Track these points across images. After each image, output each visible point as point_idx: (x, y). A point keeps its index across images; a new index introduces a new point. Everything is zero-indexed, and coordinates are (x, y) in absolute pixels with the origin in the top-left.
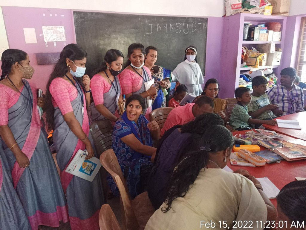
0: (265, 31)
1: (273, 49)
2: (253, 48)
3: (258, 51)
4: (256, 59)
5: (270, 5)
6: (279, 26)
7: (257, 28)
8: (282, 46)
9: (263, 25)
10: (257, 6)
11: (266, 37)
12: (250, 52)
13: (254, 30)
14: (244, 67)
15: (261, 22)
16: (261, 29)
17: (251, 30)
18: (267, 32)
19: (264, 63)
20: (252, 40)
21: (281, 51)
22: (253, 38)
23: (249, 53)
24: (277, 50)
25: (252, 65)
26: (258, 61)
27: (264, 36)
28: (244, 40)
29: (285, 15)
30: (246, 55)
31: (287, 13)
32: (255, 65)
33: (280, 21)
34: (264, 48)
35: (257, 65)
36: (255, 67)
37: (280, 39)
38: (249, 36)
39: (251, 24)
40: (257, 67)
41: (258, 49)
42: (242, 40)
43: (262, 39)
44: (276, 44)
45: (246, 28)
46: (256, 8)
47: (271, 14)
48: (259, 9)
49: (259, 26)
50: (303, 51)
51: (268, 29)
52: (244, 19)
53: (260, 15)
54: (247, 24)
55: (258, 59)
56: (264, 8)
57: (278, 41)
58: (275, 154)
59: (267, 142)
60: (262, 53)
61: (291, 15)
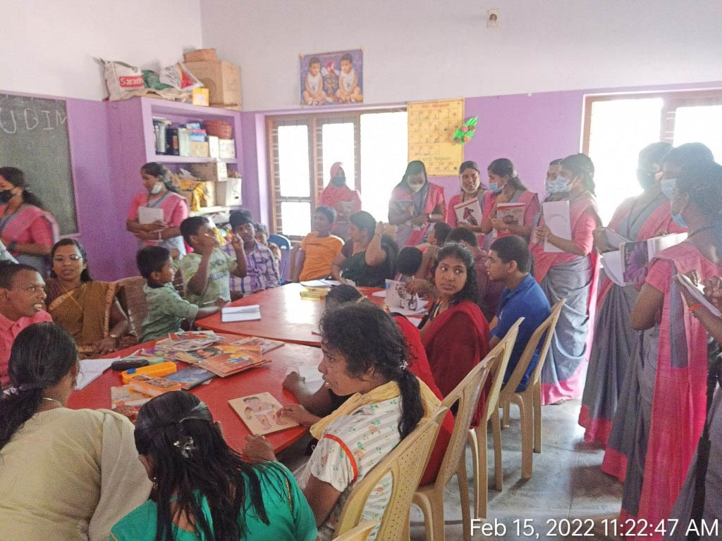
0: (202, 138)
1: (222, 173)
2: (182, 170)
3: (194, 176)
4: (190, 193)
5: (201, 88)
6: (229, 129)
7: (184, 130)
8: (240, 166)
9: (196, 126)
10: (176, 86)
11: (205, 150)
12: (178, 180)
13: (177, 134)
15: (193, 118)
16: (193, 134)
17: (171, 134)
19: (210, 200)
20: (176, 155)
21: (239, 177)
22: (178, 150)
23: (175, 180)
24: (230, 176)
26: (197, 198)
27: (202, 147)
28: (158, 153)
29: (235, 108)
31: (236, 105)
33: (229, 120)
34: (204, 171)
35: (196, 205)
37: (234, 155)
38: (168, 146)
39: (169, 122)
40: (197, 211)
41: (194, 174)
42: (154, 153)
43: (198, 153)
44: (227, 164)
45: (159, 128)
46: (173, 89)
47: (208, 105)
48: (180, 93)
49: (189, 126)
50: (277, 177)
51: (208, 133)
52: (150, 110)
53: (184, 104)
54: (160, 122)
55: (196, 193)
56: (191, 91)
57: (231, 159)
58: (203, 371)
59: (193, 352)
60: (202, 180)
61: (246, 110)
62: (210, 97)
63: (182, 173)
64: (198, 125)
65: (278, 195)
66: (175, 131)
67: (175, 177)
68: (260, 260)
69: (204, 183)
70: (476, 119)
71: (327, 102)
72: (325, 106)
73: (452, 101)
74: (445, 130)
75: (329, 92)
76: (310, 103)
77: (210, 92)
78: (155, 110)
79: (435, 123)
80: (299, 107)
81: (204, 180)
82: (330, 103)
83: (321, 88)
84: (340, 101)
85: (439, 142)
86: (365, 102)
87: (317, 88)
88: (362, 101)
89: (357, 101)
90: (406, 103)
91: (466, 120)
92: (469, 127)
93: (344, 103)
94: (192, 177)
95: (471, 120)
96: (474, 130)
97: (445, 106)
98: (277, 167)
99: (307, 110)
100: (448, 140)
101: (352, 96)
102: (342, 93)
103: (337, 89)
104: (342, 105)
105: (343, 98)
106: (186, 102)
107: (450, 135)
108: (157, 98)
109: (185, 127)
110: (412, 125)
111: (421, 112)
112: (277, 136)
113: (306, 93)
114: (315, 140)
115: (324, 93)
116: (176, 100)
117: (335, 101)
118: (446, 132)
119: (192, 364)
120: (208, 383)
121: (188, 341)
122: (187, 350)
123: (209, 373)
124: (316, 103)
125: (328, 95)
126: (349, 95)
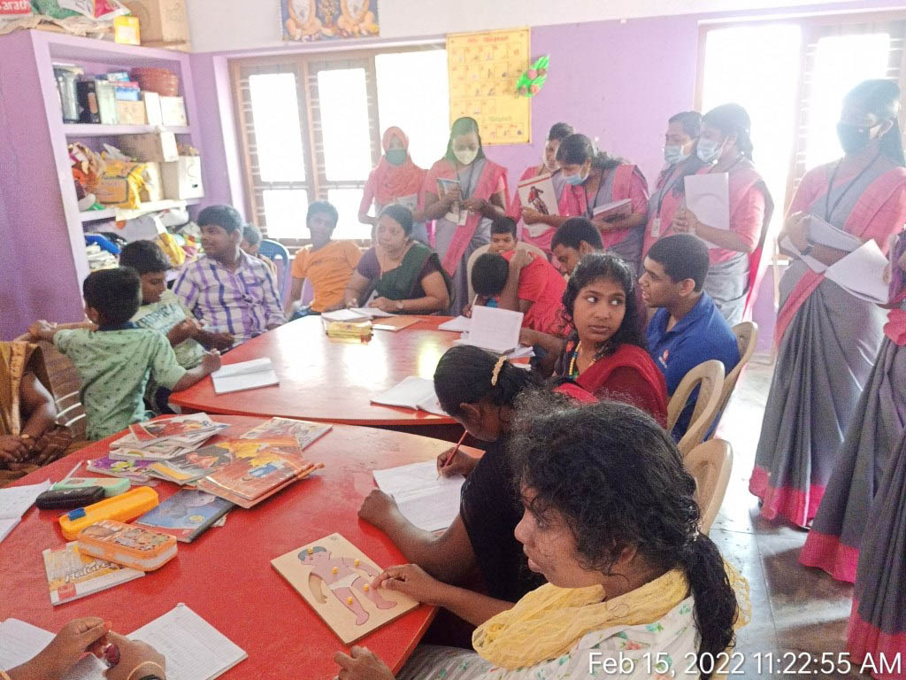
0: (133, 96)
1: (170, 149)
2: (106, 146)
3: (126, 154)
4: (122, 182)
5: (127, 15)
6: (174, 81)
7: (105, 82)
8: (196, 138)
9: (122, 77)
10: (86, 12)
11: (140, 113)
12: (102, 161)
13: (93, 90)
14: (91, 209)
15: (116, 64)
16: (119, 89)
17: (84, 90)
18: (141, 98)
19: (154, 190)
20: (96, 123)
21: (196, 155)
22: (98, 115)
23: (98, 162)
24: (182, 153)
25: (117, 203)
26: (134, 188)
27: (134, 110)
28: (66, 121)
29: (180, 47)
30: (89, 169)
31: (183, 42)
32: (127, 200)
33: (173, 67)
34: (140, 146)
35: (134, 199)
36: (129, 207)
37: (184, 120)
38: (82, 110)
39: (81, 72)
40: (136, 208)
41: (126, 151)
42: (61, 120)
43: (130, 119)
44: (176, 135)
45: (65, 80)
46: (83, 17)
47: (138, 43)
48: (94, 23)
49: (111, 77)
50: (253, 153)
51: (142, 87)
52: (48, 53)
53: (104, 42)
54: (66, 71)
55: (131, 180)
56: (111, 21)
57: (181, 127)
58: (207, 500)
59: (181, 460)
60: (139, 161)
61: (198, 50)
62: (141, 31)
63: (106, 151)
64: (126, 75)
65: (257, 179)
66: (90, 85)
67: (96, 156)
68: (253, 282)
69: (142, 166)
70: (548, 58)
71: (324, 35)
72: (321, 42)
73: (513, 32)
74: (504, 75)
75: (326, 19)
76: (298, 37)
77: (140, 24)
78: (56, 53)
79: (489, 65)
80: (280, 44)
81: (142, 160)
82: (329, 38)
83: (314, 13)
84: (345, 34)
85: (494, 94)
86: (383, 35)
87: (307, 13)
88: (377, 34)
89: (370, 34)
90: (444, 36)
91: (533, 61)
92: (538, 70)
93: (349, 36)
94: (123, 157)
95: (541, 59)
96: (545, 76)
97: (502, 39)
98: (251, 139)
99: (294, 48)
100: (507, 91)
101: (362, 25)
102: (346, 21)
103: (339, 16)
104: (347, 40)
105: (349, 30)
106: (103, 39)
107: (510, 83)
108: (59, 32)
109: (106, 79)
110: (454, 69)
111: (467, 50)
112: (248, 91)
113: (290, 23)
114: (308, 95)
115: (318, 22)
116: (88, 35)
117: (336, 34)
118: (504, 79)
119: (185, 485)
120: (221, 523)
121: (166, 438)
122: (168, 456)
123: (221, 502)
124: (307, 37)
125: (325, 25)
126: (357, 25)
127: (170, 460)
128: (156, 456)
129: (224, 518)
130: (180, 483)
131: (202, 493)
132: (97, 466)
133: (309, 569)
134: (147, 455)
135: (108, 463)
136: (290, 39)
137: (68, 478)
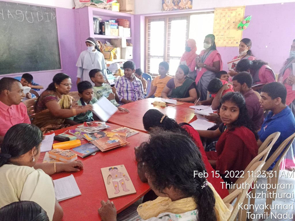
0: (116, 27)
1: (124, 44)
3: (112, 45)
4: (109, 53)
5: (116, 2)
6: (128, 23)
7: (107, 23)
8: (133, 41)
9: (113, 21)
10: (104, 2)
11: (117, 33)
12: (104, 46)
13: (104, 25)
15: (112, 17)
16: (112, 25)
17: (102, 25)
18: (118, 28)
19: (118, 55)
20: (104, 35)
21: (132, 46)
22: (104, 32)
24: (128, 45)
25: (107, 59)
26: (112, 55)
27: (115, 31)
28: (95, 34)
29: (131, 13)
30: (101, 48)
31: (131, 11)
32: (110, 58)
33: (129, 19)
34: (116, 43)
35: (112, 58)
36: (110, 60)
37: (130, 35)
38: (100, 31)
39: (100, 19)
40: (112, 61)
43: (114, 34)
44: (127, 40)
45: (96, 22)
47: (119, 11)
48: (106, 5)
50: (149, 46)
51: (119, 25)
52: (92, 13)
53: (109, 11)
54: (97, 19)
55: (112, 52)
56: (111, 4)
57: (129, 37)
58: (94, 147)
59: (92, 134)
60: (115, 47)
61: (137, 13)
62: (120, 7)
63: (107, 43)
65: (149, 55)
66: (103, 23)
68: (136, 85)
69: (115, 48)
70: (251, 17)
71: (174, 9)
72: (173, 11)
73: (239, 7)
74: (234, 22)
76: (166, 10)
77: (120, 5)
78: (95, 13)
79: (229, 19)
80: (161, 12)
82: (176, 10)
83: (172, 2)
84: (181, 8)
85: (230, 29)
86: (193, 9)
87: (170, 2)
88: (191, 8)
89: (189, 8)
90: (214, 9)
91: (245, 18)
92: (246, 21)
93: (182, 9)
95: (248, 17)
96: (249, 23)
97: (234, 10)
98: (149, 42)
99: (165, 13)
100: (234, 28)
101: (186, 5)
102: (182, 4)
103: (180, 2)
104: (181, 10)
107: (236, 25)
108: (96, 7)
109: (109, 22)
110: (216, 20)
111: (221, 14)
112: (150, 27)
113: (164, 5)
114: (167, 28)
116: (104, 8)
117: (178, 8)
118: (234, 23)
119: (90, 141)
120: (94, 154)
121: (91, 127)
122: (90, 132)
123: (96, 148)
124: (169, 9)
125: (175, 5)
126: (185, 5)
127: (90, 134)
128: (87, 132)
129: (95, 153)
130: (89, 141)
131: (93, 144)
132: (71, 132)
133: (110, 173)
134: (85, 131)
135: (74, 131)
136: (164, 10)
137: (63, 133)
